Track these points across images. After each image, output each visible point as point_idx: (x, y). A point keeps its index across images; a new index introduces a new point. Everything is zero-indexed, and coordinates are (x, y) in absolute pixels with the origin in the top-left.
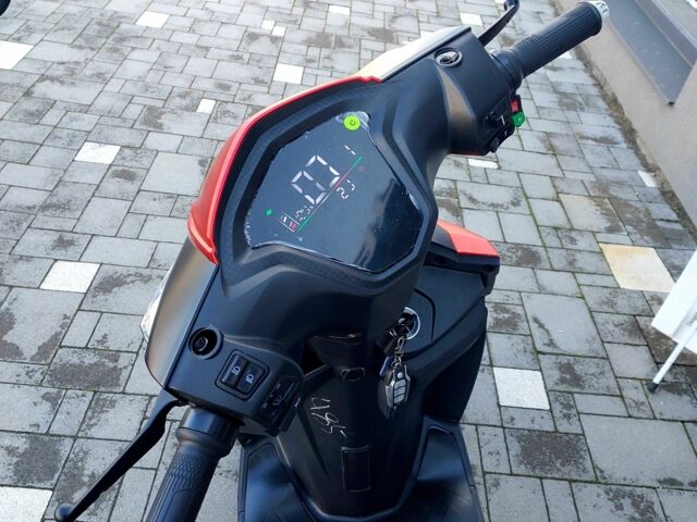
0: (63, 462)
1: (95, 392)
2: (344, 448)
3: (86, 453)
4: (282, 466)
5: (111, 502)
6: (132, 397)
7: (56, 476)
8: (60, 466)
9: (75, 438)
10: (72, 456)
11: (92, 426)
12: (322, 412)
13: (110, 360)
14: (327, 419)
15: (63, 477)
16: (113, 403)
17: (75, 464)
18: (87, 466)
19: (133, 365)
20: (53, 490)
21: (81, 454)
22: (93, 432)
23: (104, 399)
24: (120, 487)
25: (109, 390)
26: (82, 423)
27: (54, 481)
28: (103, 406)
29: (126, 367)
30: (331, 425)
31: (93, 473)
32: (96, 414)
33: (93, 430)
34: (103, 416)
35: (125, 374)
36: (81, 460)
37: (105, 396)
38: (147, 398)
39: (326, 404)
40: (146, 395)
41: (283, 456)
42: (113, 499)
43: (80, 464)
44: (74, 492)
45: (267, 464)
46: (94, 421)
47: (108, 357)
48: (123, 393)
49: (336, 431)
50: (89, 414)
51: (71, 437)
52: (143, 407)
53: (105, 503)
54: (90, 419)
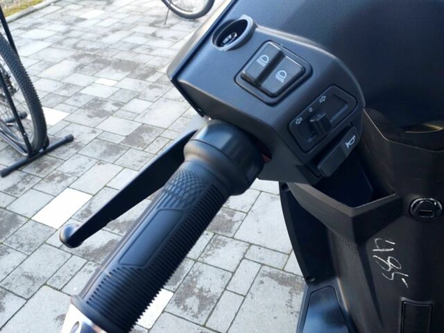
0: (185, 275)
1: (215, 234)
2: (403, 299)
3: (200, 273)
4: (340, 309)
5: (209, 312)
6: (237, 242)
7: (178, 284)
8: (182, 277)
9: (196, 261)
10: (191, 273)
11: (208, 255)
12: (385, 255)
13: (229, 215)
14: (389, 263)
15: (182, 286)
16: (225, 243)
17: (192, 279)
18: (199, 282)
19: (242, 221)
20: (174, 292)
21: (197, 273)
22: (208, 260)
23: (220, 240)
24: (217, 302)
25: (224, 234)
26: (203, 252)
27: (176, 287)
28: (218, 244)
29: (237, 221)
30: (393, 270)
31: (202, 288)
32: (212, 248)
33: (208, 258)
34: (217, 251)
35: (236, 225)
36: (196, 277)
37: (220, 237)
38: (248, 244)
39: (390, 246)
40: (248, 242)
41: (341, 301)
42: (211, 309)
43: (195, 279)
44: (187, 297)
45: (326, 305)
46: (210, 253)
47: (228, 213)
48: (233, 238)
49: (398, 277)
50: (208, 247)
51: (194, 260)
52: (244, 250)
53: (205, 311)
54: (208, 251)
